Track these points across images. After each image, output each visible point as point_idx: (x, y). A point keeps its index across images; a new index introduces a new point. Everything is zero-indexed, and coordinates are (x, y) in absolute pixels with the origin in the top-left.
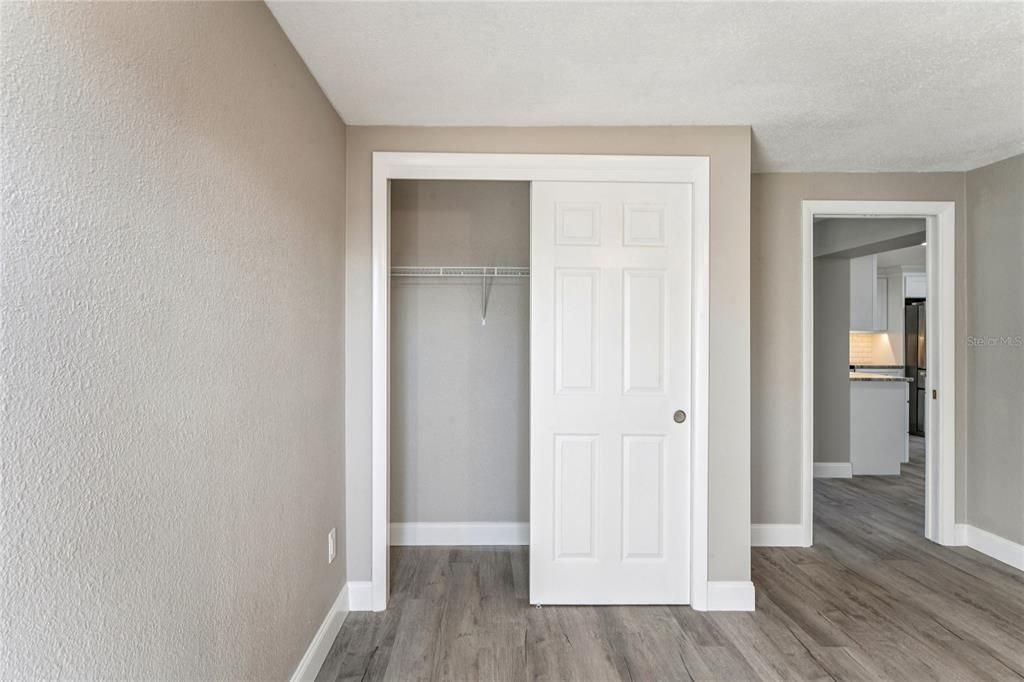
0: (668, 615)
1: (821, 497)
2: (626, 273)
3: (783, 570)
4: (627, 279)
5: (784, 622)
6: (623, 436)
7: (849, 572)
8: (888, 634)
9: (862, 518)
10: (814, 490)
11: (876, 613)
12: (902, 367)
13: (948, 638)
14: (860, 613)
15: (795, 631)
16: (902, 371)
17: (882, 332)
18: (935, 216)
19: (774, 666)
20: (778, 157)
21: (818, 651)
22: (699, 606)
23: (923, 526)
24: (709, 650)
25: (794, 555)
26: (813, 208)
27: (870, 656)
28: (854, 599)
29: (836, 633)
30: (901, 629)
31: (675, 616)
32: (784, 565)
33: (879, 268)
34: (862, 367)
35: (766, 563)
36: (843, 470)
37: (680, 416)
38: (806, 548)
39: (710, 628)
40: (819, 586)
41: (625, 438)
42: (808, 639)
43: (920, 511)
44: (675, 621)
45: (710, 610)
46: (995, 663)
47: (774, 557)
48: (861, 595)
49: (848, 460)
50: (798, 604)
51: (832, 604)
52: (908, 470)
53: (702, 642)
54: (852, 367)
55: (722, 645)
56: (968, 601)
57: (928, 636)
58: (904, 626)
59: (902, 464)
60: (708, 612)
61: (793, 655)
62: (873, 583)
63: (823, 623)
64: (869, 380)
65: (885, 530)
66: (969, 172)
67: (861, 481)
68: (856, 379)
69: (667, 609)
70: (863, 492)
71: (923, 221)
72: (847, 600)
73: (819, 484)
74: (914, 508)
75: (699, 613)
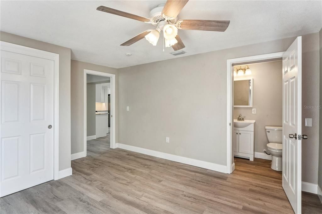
0: (46, 184)
1: (88, 145)
2: (31, 84)
3: (79, 163)
4: (32, 86)
5: (79, 174)
6: (30, 135)
7: (95, 159)
8: (102, 169)
9: (98, 147)
10: (87, 143)
11: (100, 166)
12: (107, 111)
13: (113, 165)
14: (96, 167)
15: (82, 175)
16: (108, 112)
17: (103, 102)
18: (112, 77)
19: (77, 184)
20: (78, 57)
21: (87, 177)
22: (56, 179)
23: (110, 146)
24: (60, 188)
25: (82, 159)
26: (86, 71)
27: (98, 174)
28: (95, 164)
29: (91, 172)
30: (104, 167)
31: (49, 184)
32: (79, 162)
33: (102, 87)
34: (99, 111)
35: (75, 163)
36: (94, 137)
37: (50, 127)
38: (85, 157)
39: (60, 183)
40: (88, 164)
41: (31, 135)
42: (85, 176)
43: (109, 143)
44: (49, 185)
45: (60, 179)
46: (120, 167)
47: (77, 161)
48: (97, 163)
49: (95, 135)
50: (83, 170)
51: (90, 167)
52: (108, 135)
53: (58, 186)
54: (96, 111)
55: (63, 185)
56: (116, 158)
57: (109, 166)
58: (105, 166)
59: (107, 134)
60: (59, 179)
61: (82, 180)
62: (99, 160)
63: (89, 172)
64: (100, 114)
65: (102, 148)
66: (118, 69)
67: (99, 139)
68: (97, 114)
69: (46, 183)
70: (98, 141)
71: (110, 78)
72: (94, 165)
73: (88, 142)
74: (108, 142)
75: (56, 180)
